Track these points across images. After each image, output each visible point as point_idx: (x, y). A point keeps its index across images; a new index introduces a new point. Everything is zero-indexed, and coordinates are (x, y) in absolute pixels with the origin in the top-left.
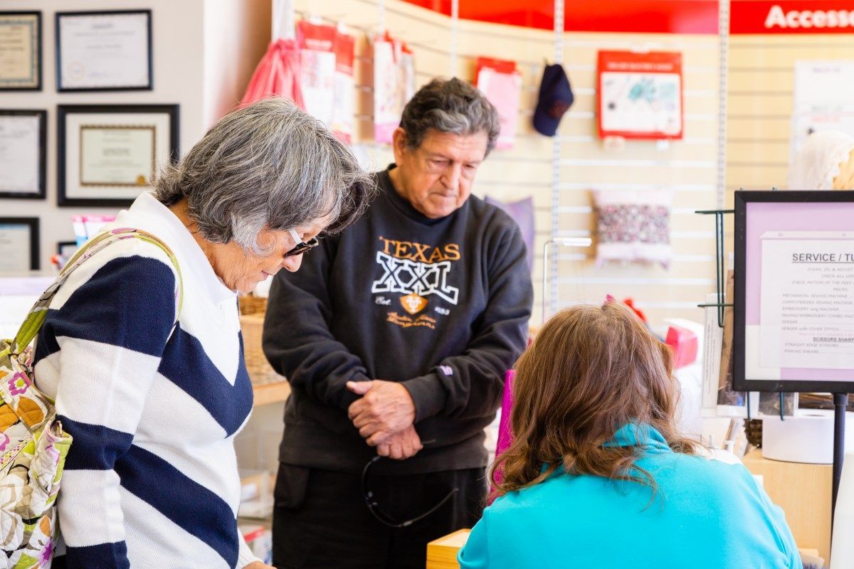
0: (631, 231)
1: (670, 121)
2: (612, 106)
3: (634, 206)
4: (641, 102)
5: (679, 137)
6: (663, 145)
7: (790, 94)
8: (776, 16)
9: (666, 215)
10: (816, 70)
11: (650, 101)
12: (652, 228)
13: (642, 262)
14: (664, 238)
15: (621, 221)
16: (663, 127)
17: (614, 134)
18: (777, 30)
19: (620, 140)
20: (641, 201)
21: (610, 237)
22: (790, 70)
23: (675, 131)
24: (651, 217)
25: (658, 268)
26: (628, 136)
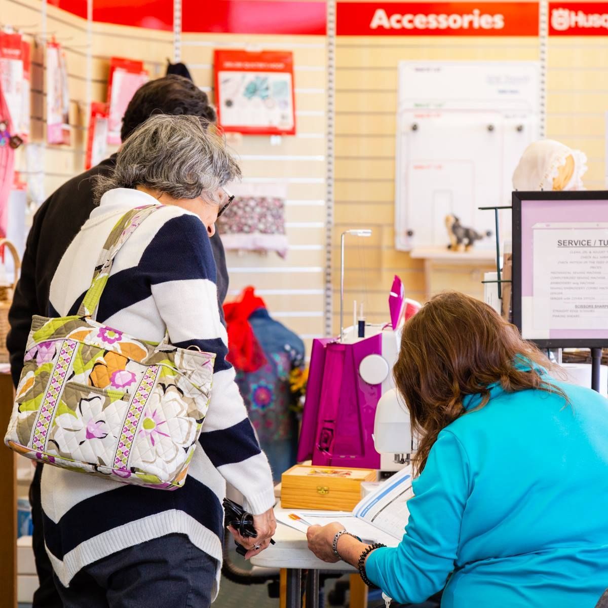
0: (250, 222)
1: (283, 117)
2: (229, 103)
3: (252, 198)
4: (256, 99)
5: (292, 132)
6: (275, 140)
7: (395, 91)
8: (380, 19)
9: (282, 206)
10: (418, 70)
11: (264, 98)
12: (270, 219)
13: (260, 252)
14: (280, 229)
15: (240, 212)
16: (277, 123)
17: (232, 129)
18: (381, 31)
19: (238, 136)
20: (258, 194)
21: (230, 228)
22: (395, 69)
23: (288, 126)
24: (268, 209)
25: (273, 256)
26: (246, 132)
